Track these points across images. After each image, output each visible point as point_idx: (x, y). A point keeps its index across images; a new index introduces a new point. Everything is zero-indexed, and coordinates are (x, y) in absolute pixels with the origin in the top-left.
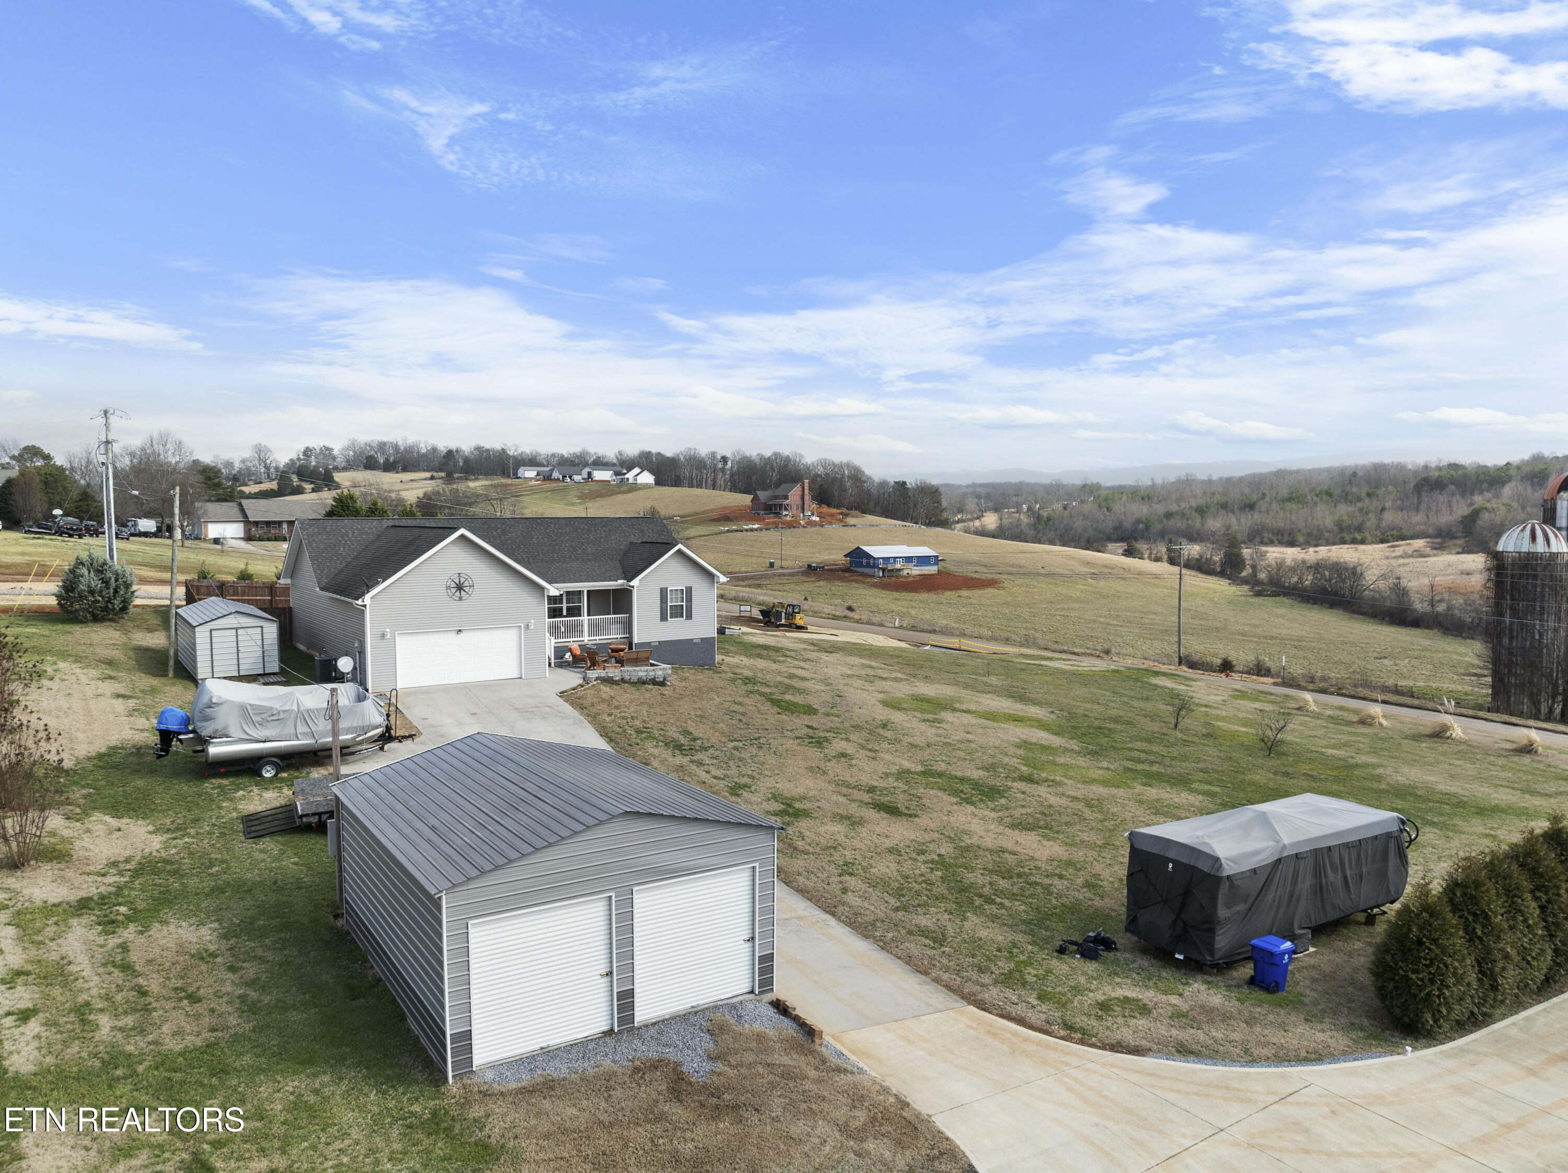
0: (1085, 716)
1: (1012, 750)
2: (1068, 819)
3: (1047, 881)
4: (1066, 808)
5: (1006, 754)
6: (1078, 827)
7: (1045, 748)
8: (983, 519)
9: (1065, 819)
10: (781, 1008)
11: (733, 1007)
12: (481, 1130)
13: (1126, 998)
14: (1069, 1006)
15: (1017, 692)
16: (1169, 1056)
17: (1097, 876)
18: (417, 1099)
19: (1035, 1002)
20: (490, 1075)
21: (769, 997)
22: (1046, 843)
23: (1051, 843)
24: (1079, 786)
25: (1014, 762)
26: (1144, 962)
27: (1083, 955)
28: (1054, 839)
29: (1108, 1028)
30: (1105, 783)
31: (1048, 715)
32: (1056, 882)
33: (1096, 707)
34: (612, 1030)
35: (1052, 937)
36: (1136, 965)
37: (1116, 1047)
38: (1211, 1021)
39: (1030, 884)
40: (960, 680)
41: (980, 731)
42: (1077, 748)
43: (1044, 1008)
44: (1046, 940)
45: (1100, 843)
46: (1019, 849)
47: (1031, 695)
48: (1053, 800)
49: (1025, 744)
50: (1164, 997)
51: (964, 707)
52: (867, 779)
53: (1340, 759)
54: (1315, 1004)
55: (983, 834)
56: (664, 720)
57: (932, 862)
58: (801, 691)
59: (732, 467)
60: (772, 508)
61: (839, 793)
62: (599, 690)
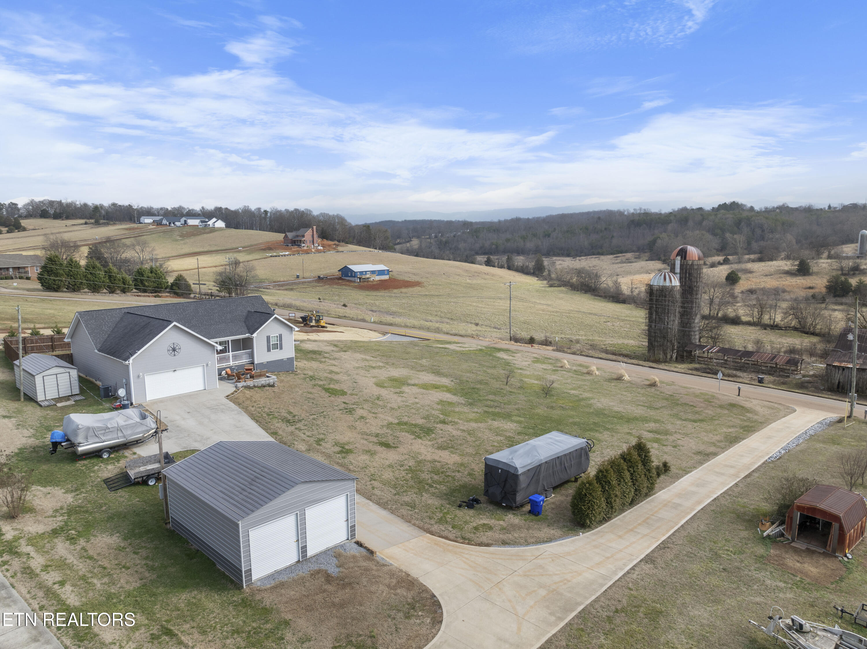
0: (467, 381)
1: (436, 406)
2: (461, 442)
3: (453, 474)
4: (460, 436)
5: (433, 409)
6: (465, 446)
7: (450, 404)
8: (412, 242)
9: (460, 442)
10: (359, 544)
11: (342, 546)
12: (262, 603)
13: (484, 524)
14: (463, 529)
15: (436, 369)
16: (499, 546)
17: (473, 469)
18: (234, 595)
19: (451, 529)
20: (259, 583)
21: (354, 540)
22: (452, 455)
23: (454, 455)
24: (465, 423)
25: (436, 413)
26: (491, 507)
27: (468, 507)
28: (455, 453)
29: (478, 537)
30: (476, 421)
31: (450, 382)
32: (457, 474)
33: (472, 375)
34: (299, 561)
35: (456, 500)
36: (488, 509)
37: (481, 544)
38: (514, 530)
39: (446, 476)
40: (410, 364)
41: (421, 396)
42: (463, 402)
43: (454, 531)
44: (454, 502)
45: (474, 453)
46: (441, 459)
47: (442, 371)
48: (455, 433)
49: (441, 402)
50: (498, 522)
51: (412, 382)
52: (374, 430)
53: (576, 396)
54: (551, 519)
55: (426, 453)
56: (278, 407)
57: (407, 470)
58: (337, 382)
59: (270, 217)
60: (296, 242)
61: (363, 438)
62: (244, 393)
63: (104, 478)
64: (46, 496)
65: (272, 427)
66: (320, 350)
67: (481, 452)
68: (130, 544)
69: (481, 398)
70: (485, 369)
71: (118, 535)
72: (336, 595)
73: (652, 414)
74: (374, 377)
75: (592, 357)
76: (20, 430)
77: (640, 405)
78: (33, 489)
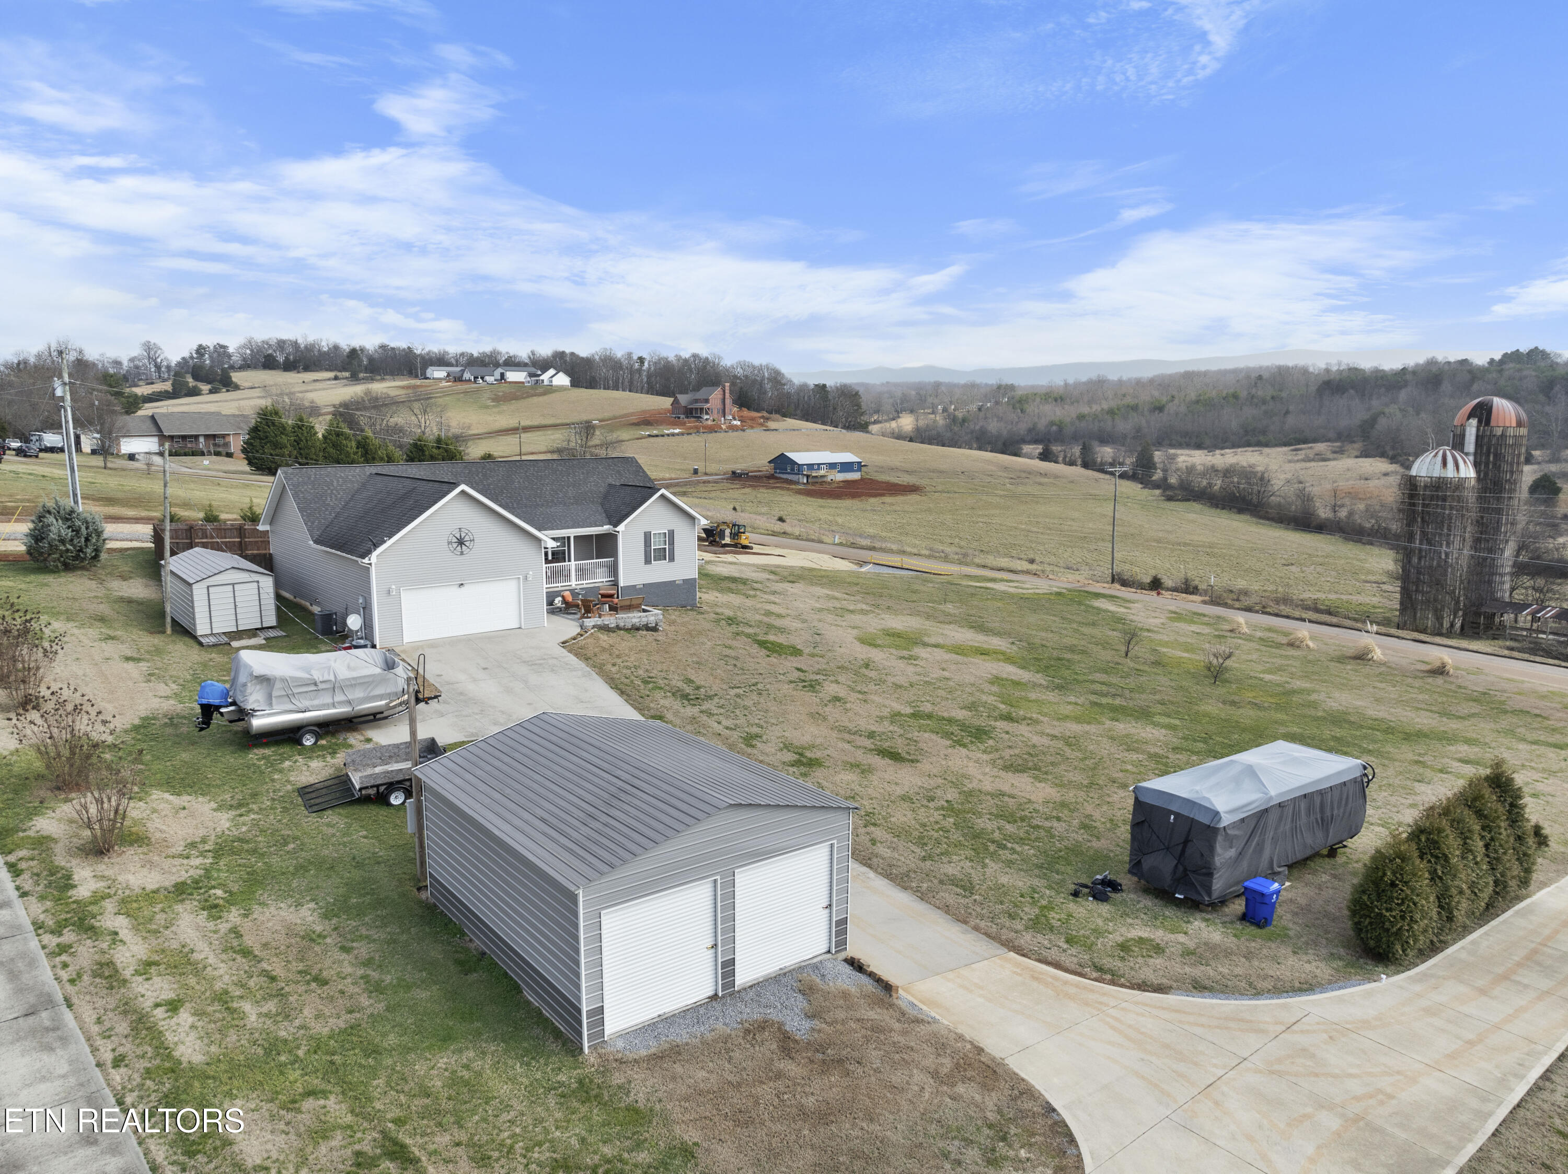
0: (1043, 646)
1: (986, 687)
2: (1052, 759)
3: (1047, 824)
4: (1048, 747)
5: (983, 692)
6: (1063, 767)
7: (1017, 684)
8: (899, 421)
9: (1050, 759)
10: (856, 965)
11: (815, 966)
12: (627, 1095)
13: (1140, 938)
14: (1094, 948)
15: (976, 622)
16: (1187, 993)
17: (1089, 817)
19: (1065, 946)
20: (619, 1044)
21: (843, 955)
22: (1038, 785)
23: (1043, 785)
24: (1055, 723)
25: (991, 699)
26: (1147, 902)
27: (1094, 897)
28: (1045, 781)
29: (1132, 968)
30: (1078, 720)
31: (1009, 646)
32: (1055, 824)
33: (1051, 635)
34: (716, 995)
35: (1065, 881)
36: (1141, 905)
37: (1143, 986)
38: (1216, 957)
39: (1033, 827)
40: (921, 609)
41: (953, 667)
42: (1044, 683)
43: (1073, 951)
44: (1061, 883)
45: (1085, 782)
46: (1015, 792)
47: (989, 625)
48: (1036, 739)
49: (996, 680)
50: (1172, 936)
51: (932, 640)
52: (865, 724)
53: (1278, 685)
54: (1299, 936)
55: (981, 777)
56: (665, 668)
57: (943, 808)
58: (782, 630)
59: (649, 368)
60: (693, 413)
61: (843, 739)
62: (598, 639)
63: (300, 785)
64: (177, 812)
65: (652, 705)
66: (743, 576)
67: (1101, 782)
68: (336, 929)
69: (1080, 678)
70: (1075, 626)
71: (312, 905)
72: (807, 1089)
73: (1454, 726)
74: (854, 628)
75: (1288, 617)
76: (151, 684)
77: (1421, 709)
78: (154, 797)
